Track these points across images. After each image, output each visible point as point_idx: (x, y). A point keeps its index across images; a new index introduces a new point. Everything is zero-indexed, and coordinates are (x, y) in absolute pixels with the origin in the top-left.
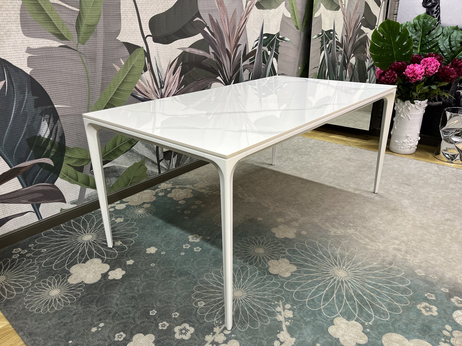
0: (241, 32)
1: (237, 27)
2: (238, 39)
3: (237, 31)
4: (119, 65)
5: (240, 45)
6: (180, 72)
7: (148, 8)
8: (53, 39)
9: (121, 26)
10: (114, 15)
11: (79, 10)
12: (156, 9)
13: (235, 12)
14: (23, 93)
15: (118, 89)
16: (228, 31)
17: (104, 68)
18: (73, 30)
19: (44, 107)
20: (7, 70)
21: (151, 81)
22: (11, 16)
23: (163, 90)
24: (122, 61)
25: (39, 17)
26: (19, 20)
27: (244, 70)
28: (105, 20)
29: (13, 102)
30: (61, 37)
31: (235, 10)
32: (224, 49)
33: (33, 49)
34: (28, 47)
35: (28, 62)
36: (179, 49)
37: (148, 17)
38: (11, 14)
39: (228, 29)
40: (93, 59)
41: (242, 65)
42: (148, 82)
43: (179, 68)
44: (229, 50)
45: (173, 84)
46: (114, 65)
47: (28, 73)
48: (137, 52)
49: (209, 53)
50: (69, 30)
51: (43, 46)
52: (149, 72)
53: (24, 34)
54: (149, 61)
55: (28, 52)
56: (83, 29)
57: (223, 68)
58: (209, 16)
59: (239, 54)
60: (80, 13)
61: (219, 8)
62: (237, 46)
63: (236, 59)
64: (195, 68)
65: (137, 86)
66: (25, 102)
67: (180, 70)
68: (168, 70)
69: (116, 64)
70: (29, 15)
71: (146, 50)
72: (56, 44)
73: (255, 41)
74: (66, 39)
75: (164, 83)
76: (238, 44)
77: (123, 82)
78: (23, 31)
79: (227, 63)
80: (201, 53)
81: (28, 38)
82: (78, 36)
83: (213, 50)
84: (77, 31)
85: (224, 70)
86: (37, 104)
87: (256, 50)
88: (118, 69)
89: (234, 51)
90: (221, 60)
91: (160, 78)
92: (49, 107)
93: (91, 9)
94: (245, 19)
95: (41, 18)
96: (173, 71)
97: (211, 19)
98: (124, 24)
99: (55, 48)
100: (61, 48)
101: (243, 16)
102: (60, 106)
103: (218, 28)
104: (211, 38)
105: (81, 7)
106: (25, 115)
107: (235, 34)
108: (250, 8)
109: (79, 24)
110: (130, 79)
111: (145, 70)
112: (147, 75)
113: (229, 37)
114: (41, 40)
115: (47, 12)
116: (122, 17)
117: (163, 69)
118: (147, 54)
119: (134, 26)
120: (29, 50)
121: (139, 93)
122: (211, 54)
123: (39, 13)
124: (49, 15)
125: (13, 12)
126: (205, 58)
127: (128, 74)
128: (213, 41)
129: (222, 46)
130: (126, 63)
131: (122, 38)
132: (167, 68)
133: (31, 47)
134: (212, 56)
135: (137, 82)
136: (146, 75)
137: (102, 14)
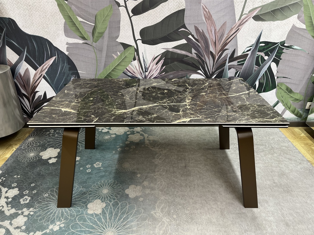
0: (229, 40)
1: (225, 36)
2: (226, 44)
3: (225, 39)
4: (117, 55)
5: (227, 49)
6: (162, 63)
7: (140, 23)
8: (79, 39)
9: (119, 33)
10: (115, 27)
11: (94, 25)
12: (146, 23)
13: (224, 24)
14: (64, 63)
15: (114, 68)
16: (214, 38)
17: (107, 56)
18: (90, 35)
19: (73, 71)
20: (57, 52)
21: (138, 66)
22: (60, 27)
23: (147, 73)
24: (118, 53)
25: (73, 28)
26: (63, 29)
27: (229, 69)
28: (110, 30)
29: (59, 67)
30: (84, 38)
31: (225, 22)
32: (208, 51)
33: (69, 43)
34: (67, 42)
35: (67, 49)
36: (164, 49)
37: (140, 28)
38: (60, 26)
39: (214, 37)
40: (101, 51)
41: (227, 64)
42: (136, 67)
43: (162, 61)
44: (214, 52)
45: (155, 70)
46: (113, 55)
47: (67, 54)
48: (129, 48)
49: (191, 53)
50: (89, 35)
51: (74, 42)
52: (137, 61)
53: (65, 36)
54: (138, 54)
55: (67, 45)
56: (96, 34)
57: (205, 65)
58: (195, 27)
59: (225, 56)
60: (95, 26)
61: (206, 21)
62: (223, 50)
63: (221, 59)
64: (176, 62)
65: (127, 68)
66: (64, 67)
67: (163, 62)
68: (152, 61)
69: (115, 55)
70: (68, 27)
71: (136, 48)
72: (81, 41)
73: (248, 47)
74: (86, 40)
75: (148, 69)
76: (225, 48)
77: (118, 65)
78: (65, 34)
79: (210, 62)
80: (183, 52)
81: (67, 38)
82: (93, 38)
83: (195, 51)
84: (92, 36)
85: (206, 66)
86: (70, 69)
87: (248, 54)
88: (115, 57)
89: (220, 54)
90: (203, 59)
91: (145, 65)
92: (75, 71)
93: (102, 24)
94: (237, 29)
95: (74, 28)
96: (156, 62)
97: (197, 29)
98: (122, 32)
99: (80, 43)
100: (83, 44)
101: (234, 27)
102: (81, 72)
103: (204, 36)
104: (195, 43)
105: (95, 23)
106: (64, 73)
107: (223, 41)
108: (245, 20)
109: (94, 32)
110: (123, 64)
111: (134, 59)
112: (136, 63)
113: (215, 43)
114: (74, 39)
115: (77, 26)
116: (121, 28)
117: (148, 60)
118: (137, 50)
119: (128, 33)
120: (67, 44)
121: (128, 72)
122: (193, 54)
123: (73, 26)
124: (78, 27)
125: (61, 25)
126: (187, 56)
127: (122, 61)
128: (196, 45)
129: (205, 49)
130: (121, 54)
131: (120, 40)
132: (151, 60)
133: (68, 42)
134: (194, 56)
135: (128, 66)
136: (134, 62)
137: (108, 27)
